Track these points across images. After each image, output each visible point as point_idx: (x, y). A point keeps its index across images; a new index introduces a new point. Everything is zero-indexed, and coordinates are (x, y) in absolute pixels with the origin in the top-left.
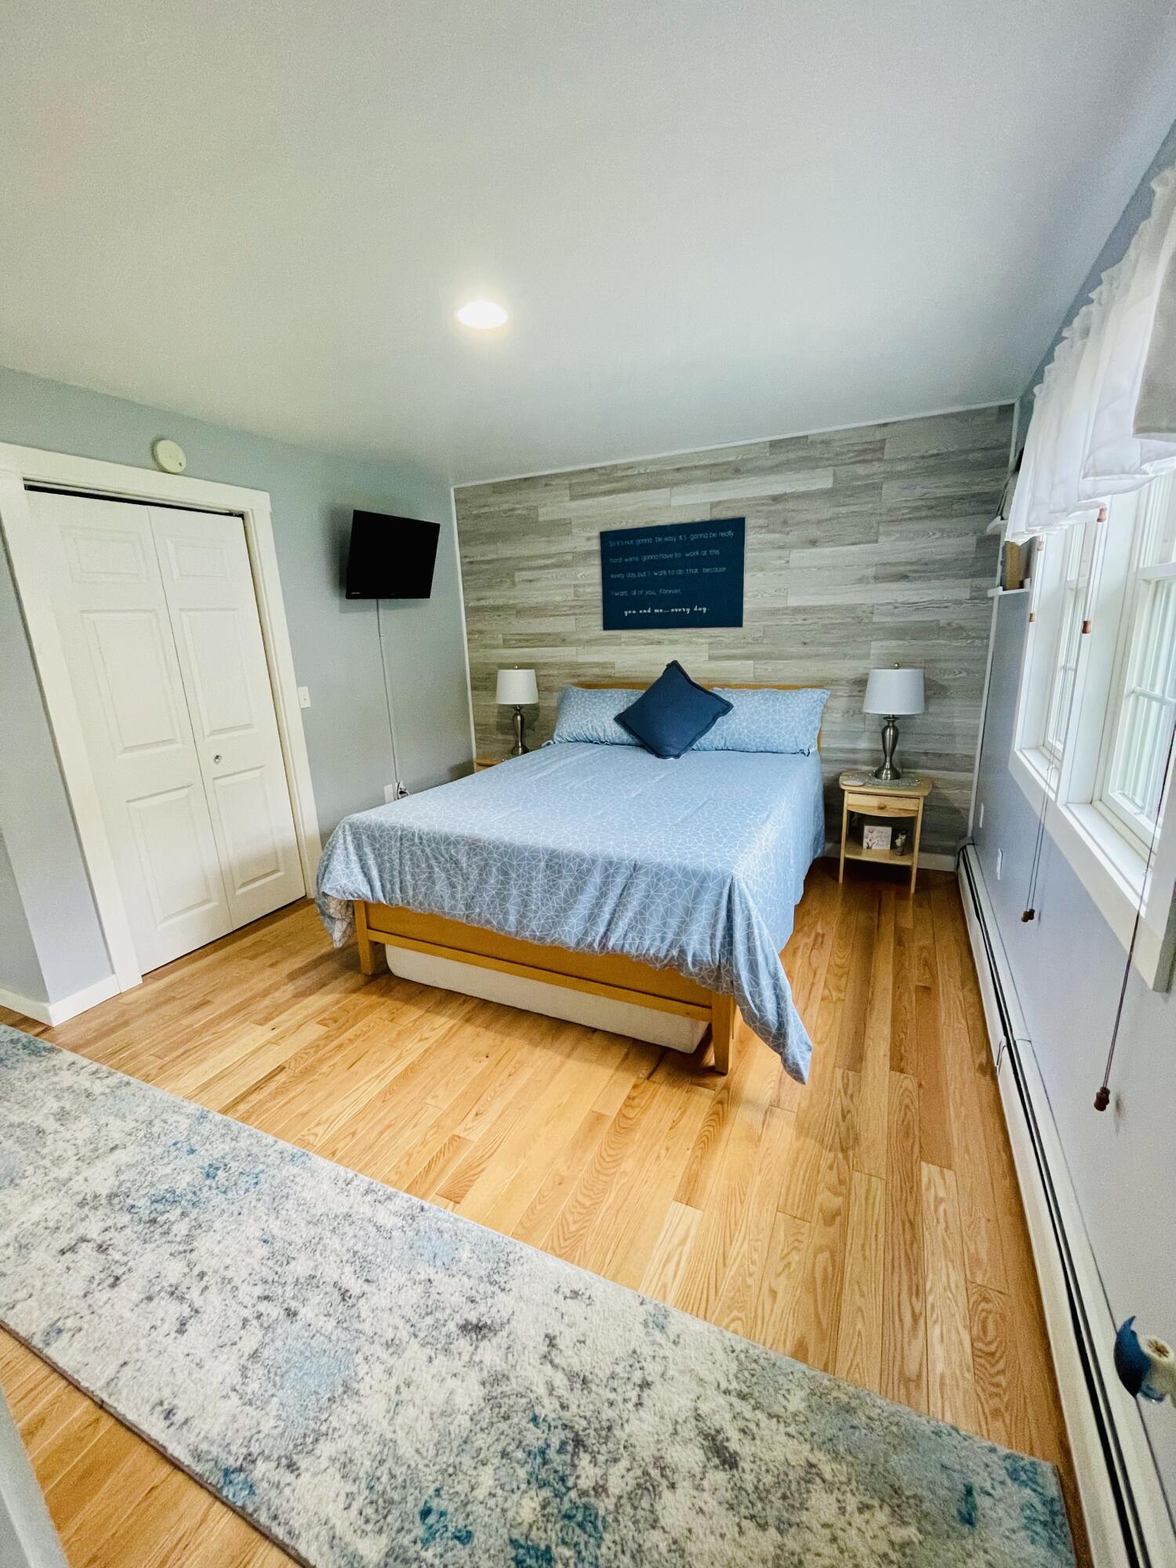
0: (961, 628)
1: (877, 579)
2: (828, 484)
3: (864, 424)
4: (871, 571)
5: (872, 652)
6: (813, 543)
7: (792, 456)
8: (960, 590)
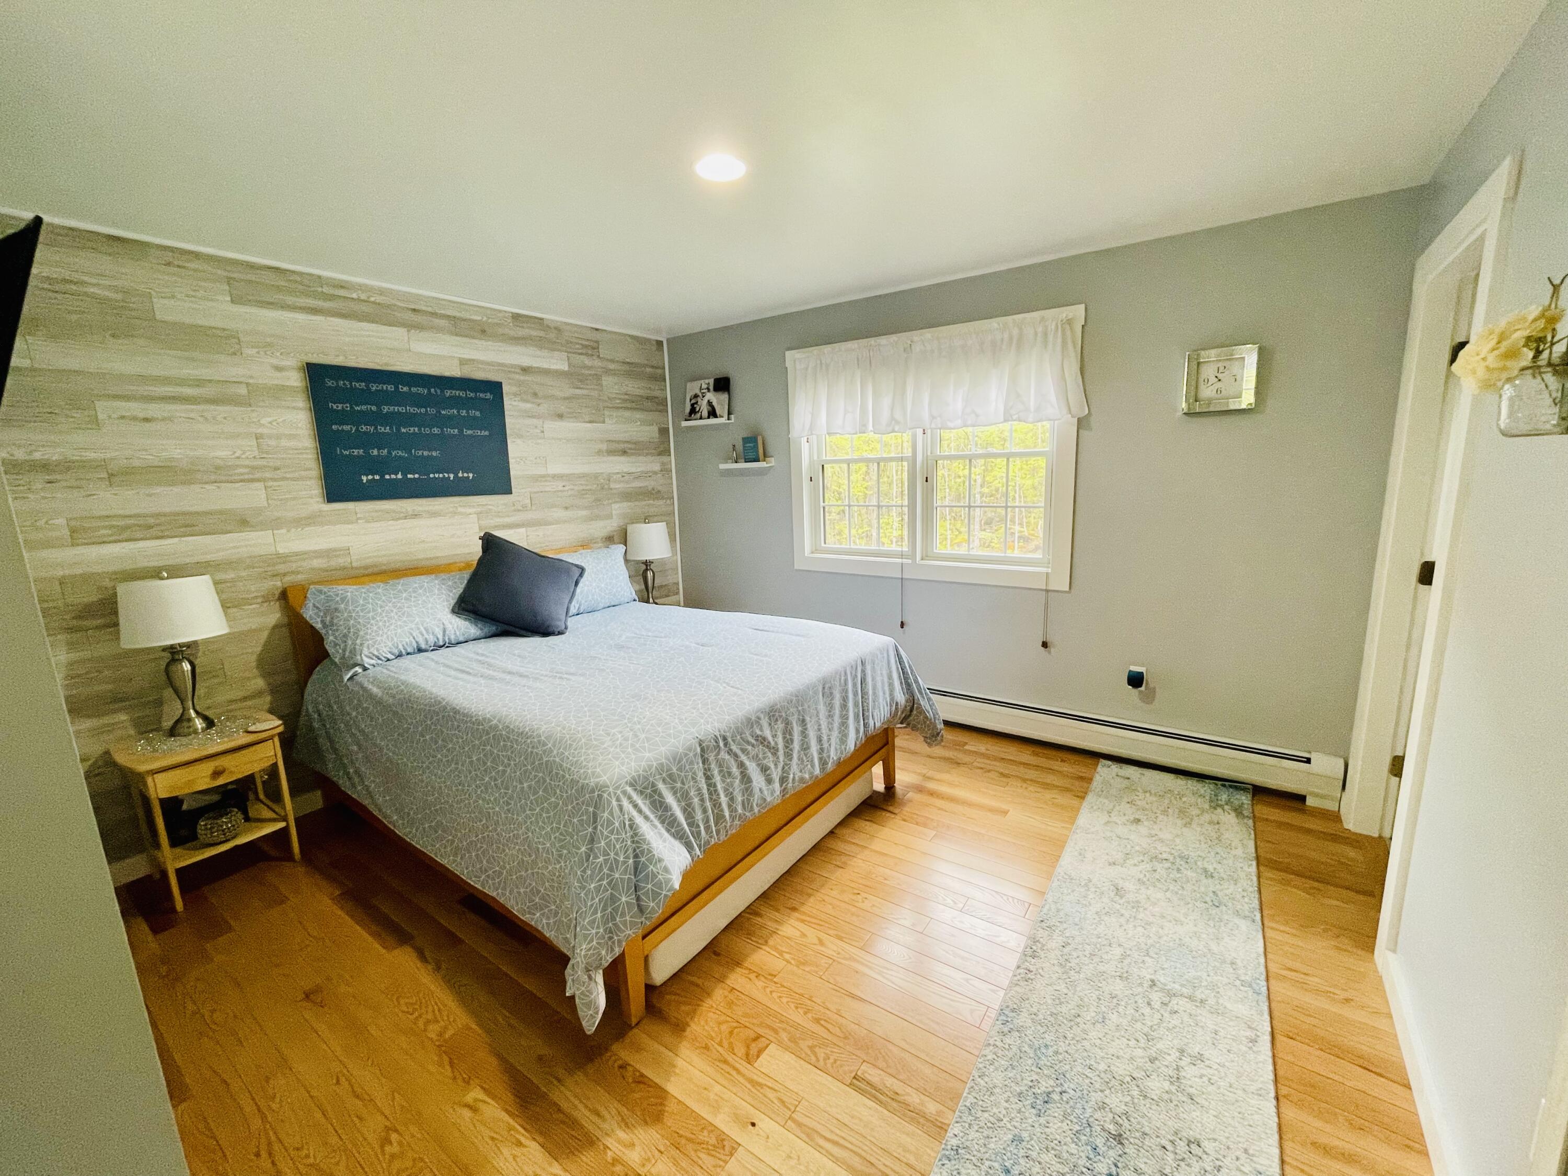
0: (659, 492)
1: (611, 452)
2: (565, 367)
3: (584, 324)
4: (604, 447)
5: (614, 512)
6: (560, 416)
7: (534, 333)
8: (654, 464)
